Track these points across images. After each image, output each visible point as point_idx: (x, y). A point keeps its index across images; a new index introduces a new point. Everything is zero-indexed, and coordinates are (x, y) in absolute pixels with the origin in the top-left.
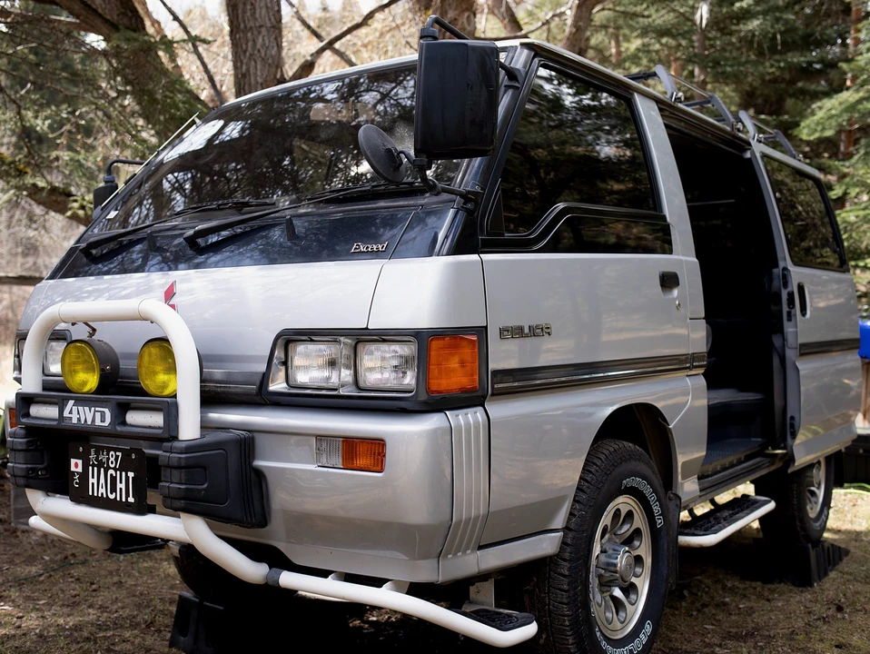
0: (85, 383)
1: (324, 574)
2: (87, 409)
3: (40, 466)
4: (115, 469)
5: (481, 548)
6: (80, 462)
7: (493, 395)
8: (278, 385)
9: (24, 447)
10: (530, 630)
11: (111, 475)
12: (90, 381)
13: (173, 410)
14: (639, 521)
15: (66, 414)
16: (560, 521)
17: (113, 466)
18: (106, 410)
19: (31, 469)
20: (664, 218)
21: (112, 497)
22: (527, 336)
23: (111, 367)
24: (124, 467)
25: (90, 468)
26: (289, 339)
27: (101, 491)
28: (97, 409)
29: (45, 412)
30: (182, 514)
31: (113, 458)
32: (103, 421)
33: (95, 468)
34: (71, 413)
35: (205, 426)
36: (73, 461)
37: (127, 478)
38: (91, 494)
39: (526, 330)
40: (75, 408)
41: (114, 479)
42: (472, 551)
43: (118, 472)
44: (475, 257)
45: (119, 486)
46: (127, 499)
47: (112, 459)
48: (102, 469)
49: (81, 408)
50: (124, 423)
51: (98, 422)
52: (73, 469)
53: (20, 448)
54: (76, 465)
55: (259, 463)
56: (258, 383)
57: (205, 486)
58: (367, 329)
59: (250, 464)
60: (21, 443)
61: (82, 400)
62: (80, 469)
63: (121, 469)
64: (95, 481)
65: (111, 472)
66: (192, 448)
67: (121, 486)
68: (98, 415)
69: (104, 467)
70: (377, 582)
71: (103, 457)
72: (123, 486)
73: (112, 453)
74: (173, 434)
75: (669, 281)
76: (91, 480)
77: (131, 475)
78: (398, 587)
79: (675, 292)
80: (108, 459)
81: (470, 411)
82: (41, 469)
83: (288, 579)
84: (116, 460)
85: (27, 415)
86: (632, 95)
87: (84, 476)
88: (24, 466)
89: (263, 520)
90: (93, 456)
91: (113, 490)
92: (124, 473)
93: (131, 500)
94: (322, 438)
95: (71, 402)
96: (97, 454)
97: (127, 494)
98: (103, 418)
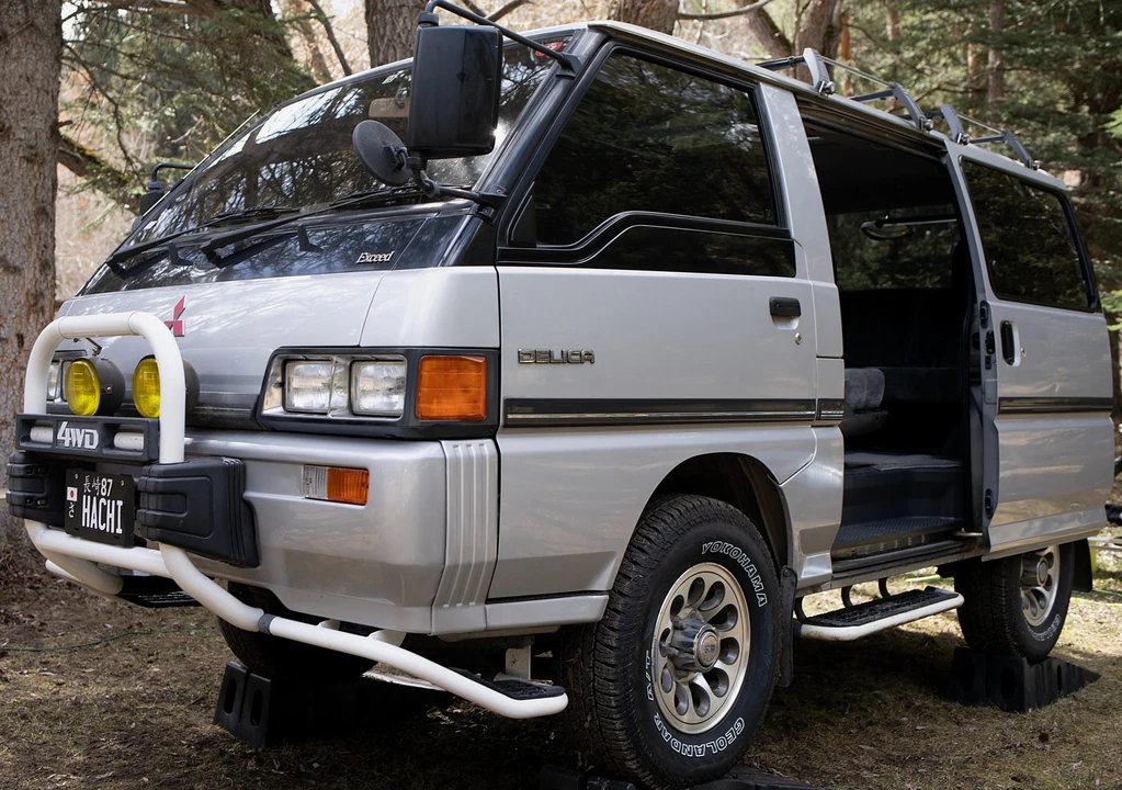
0: (84, 407)
1: (313, 620)
2: (78, 430)
3: (40, 495)
4: (105, 497)
5: (489, 601)
6: (75, 490)
7: (505, 426)
8: (272, 408)
9: (22, 473)
10: (559, 702)
11: (103, 504)
12: (89, 403)
13: (154, 431)
14: (733, 596)
15: (60, 437)
16: (605, 580)
17: (104, 494)
18: (95, 432)
19: (31, 498)
20: (787, 234)
21: (102, 528)
22: (557, 362)
23: (113, 389)
24: (112, 497)
25: (84, 496)
26: (288, 357)
27: (94, 521)
28: (87, 431)
29: (41, 435)
30: (161, 545)
31: (105, 485)
32: (91, 444)
33: (89, 497)
34: (63, 435)
35: (190, 452)
36: (69, 489)
37: (116, 507)
38: (84, 525)
39: (557, 356)
40: (67, 430)
41: (104, 508)
42: (478, 603)
43: (109, 501)
44: (490, 270)
46: (115, 530)
47: (104, 487)
48: (95, 498)
49: (72, 430)
50: (112, 446)
51: (87, 446)
52: (69, 498)
53: (18, 474)
54: (72, 494)
55: (249, 494)
56: (252, 406)
57: (184, 515)
58: (359, 346)
59: (241, 495)
60: (19, 468)
61: (78, 422)
62: (75, 499)
64: (88, 510)
65: (103, 500)
66: (172, 472)
67: (110, 516)
68: (88, 436)
69: (96, 496)
70: (364, 631)
71: (96, 485)
72: (112, 516)
73: (104, 480)
74: (153, 457)
75: (784, 310)
76: (84, 511)
77: (120, 503)
78: (390, 637)
79: (795, 324)
80: (100, 486)
81: (475, 443)
82: (39, 499)
83: (281, 627)
84: (107, 487)
85: (28, 439)
86: (758, 84)
87: (79, 505)
88: (22, 494)
89: (253, 558)
90: (87, 484)
91: (104, 521)
92: (113, 502)
93: (119, 531)
94: (310, 465)
95: (65, 424)
96: (91, 481)
97: (116, 526)
98: (92, 440)
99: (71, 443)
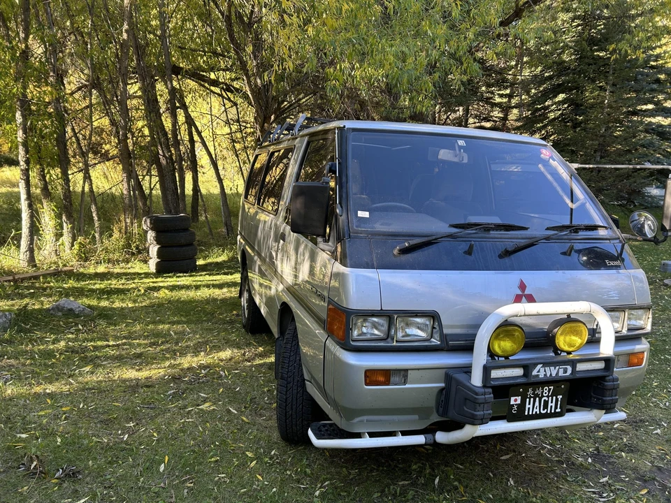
2: (552, 368)
4: (548, 397)
11: (545, 400)
15: (534, 373)
17: (546, 395)
18: (568, 367)
21: (543, 412)
25: (528, 400)
28: (562, 366)
31: (547, 390)
32: (564, 373)
33: (532, 399)
34: (539, 372)
38: (526, 414)
40: (542, 369)
41: (546, 402)
43: (550, 398)
45: (550, 404)
46: (555, 410)
48: (537, 399)
49: (547, 369)
51: (561, 373)
63: (552, 396)
64: (531, 406)
65: (544, 398)
68: (561, 371)
69: (539, 397)
71: (539, 392)
72: (553, 405)
73: (546, 388)
76: (527, 406)
77: (560, 397)
80: (542, 392)
84: (549, 392)
87: (522, 405)
90: (530, 392)
91: (545, 408)
92: (554, 398)
93: (558, 410)
95: (540, 366)
96: (534, 390)
97: (556, 408)
98: (565, 371)
99: (545, 375)
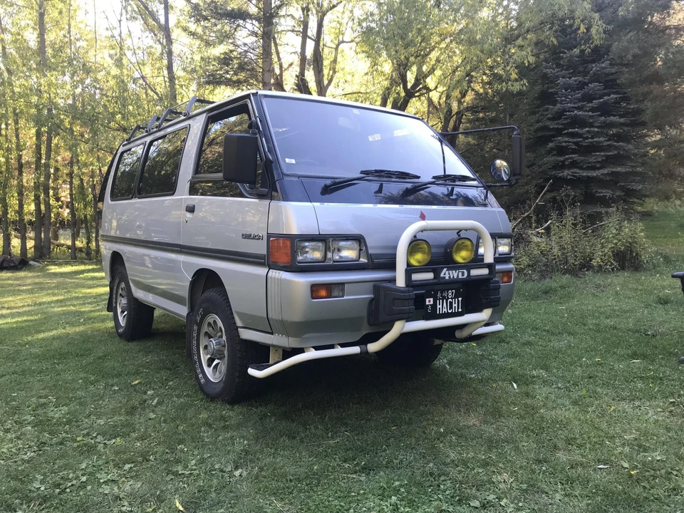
2: (454, 271)
4: (452, 298)
6: (432, 299)
15: (442, 275)
17: (450, 297)
18: (465, 271)
21: (450, 311)
24: (456, 296)
25: (438, 301)
27: (444, 310)
28: (460, 270)
30: (484, 310)
32: (463, 275)
33: (441, 301)
34: (445, 274)
36: (427, 300)
37: (458, 301)
38: (438, 313)
40: (447, 272)
41: (451, 303)
43: (453, 300)
45: (454, 305)
47: (450, 294)
48: (445, 300)
49: (451, 272)
51: (460, 276)
52: (427, 303)
54: (429, 301)
62: (432, 303)
63: (455, 298)
64: (441, 306)
65: (449, 300)
67: (455, 305)
68: (460, 274)
71: (445, 295)
72: (456, 305)
73: (450, 291)
76: (438, 306)
77: (460, 299)
80: (448, 294)
84: (452, 294)
87: (434, 306)
90: (439, 295)
91: (451, 308)
93: (460, 310)
95: (445, 269)
96: (442, 293)
97: (458, 309)
98: (463, 274)
99: (450, 277)
